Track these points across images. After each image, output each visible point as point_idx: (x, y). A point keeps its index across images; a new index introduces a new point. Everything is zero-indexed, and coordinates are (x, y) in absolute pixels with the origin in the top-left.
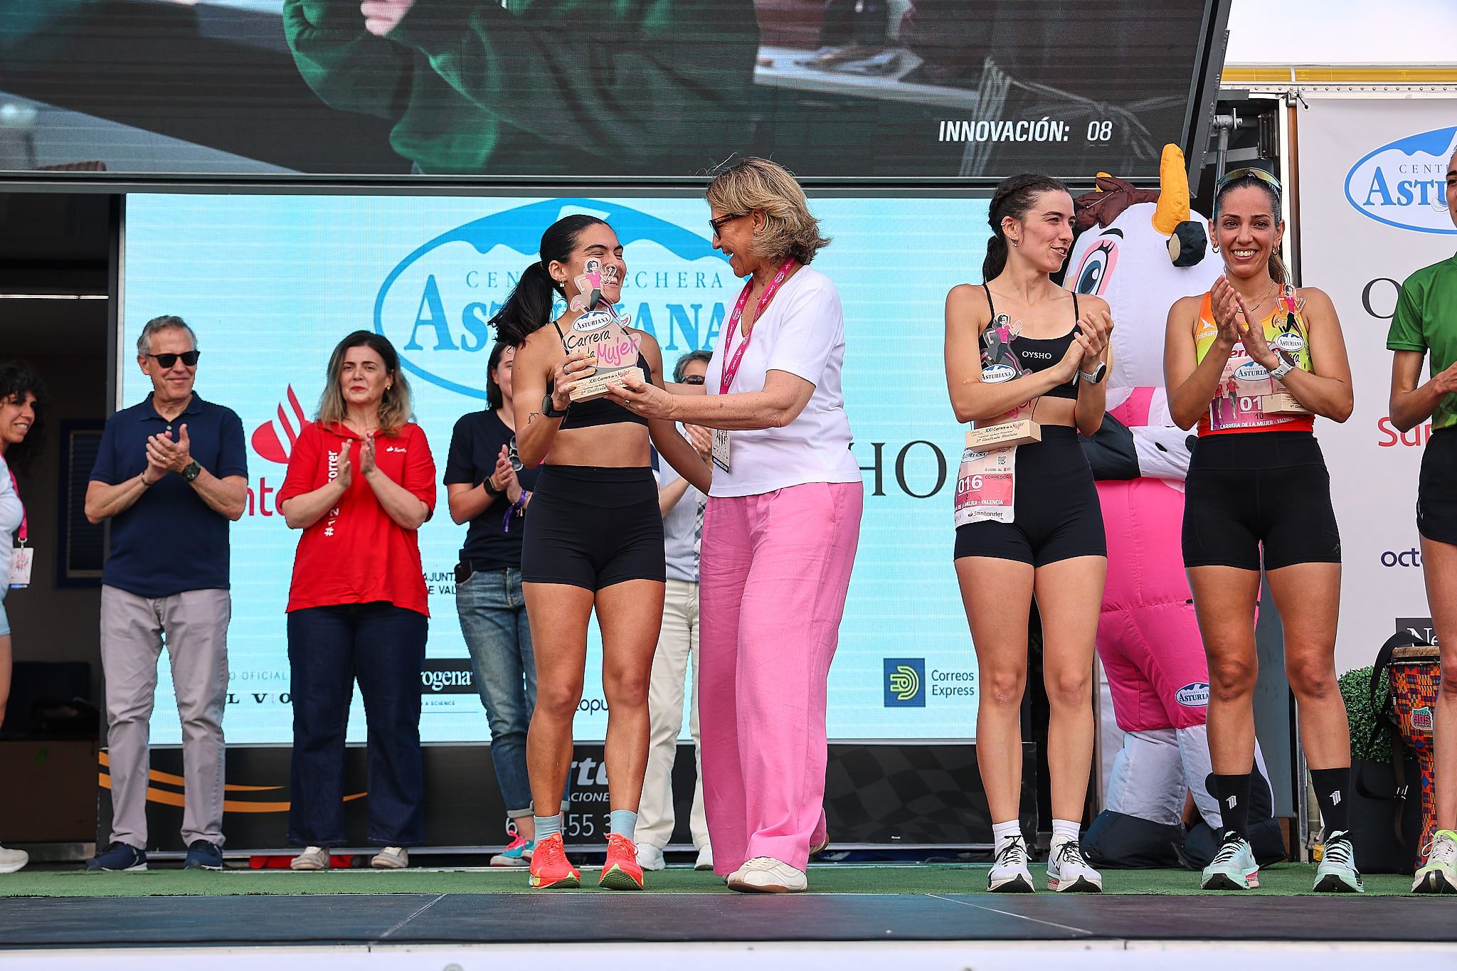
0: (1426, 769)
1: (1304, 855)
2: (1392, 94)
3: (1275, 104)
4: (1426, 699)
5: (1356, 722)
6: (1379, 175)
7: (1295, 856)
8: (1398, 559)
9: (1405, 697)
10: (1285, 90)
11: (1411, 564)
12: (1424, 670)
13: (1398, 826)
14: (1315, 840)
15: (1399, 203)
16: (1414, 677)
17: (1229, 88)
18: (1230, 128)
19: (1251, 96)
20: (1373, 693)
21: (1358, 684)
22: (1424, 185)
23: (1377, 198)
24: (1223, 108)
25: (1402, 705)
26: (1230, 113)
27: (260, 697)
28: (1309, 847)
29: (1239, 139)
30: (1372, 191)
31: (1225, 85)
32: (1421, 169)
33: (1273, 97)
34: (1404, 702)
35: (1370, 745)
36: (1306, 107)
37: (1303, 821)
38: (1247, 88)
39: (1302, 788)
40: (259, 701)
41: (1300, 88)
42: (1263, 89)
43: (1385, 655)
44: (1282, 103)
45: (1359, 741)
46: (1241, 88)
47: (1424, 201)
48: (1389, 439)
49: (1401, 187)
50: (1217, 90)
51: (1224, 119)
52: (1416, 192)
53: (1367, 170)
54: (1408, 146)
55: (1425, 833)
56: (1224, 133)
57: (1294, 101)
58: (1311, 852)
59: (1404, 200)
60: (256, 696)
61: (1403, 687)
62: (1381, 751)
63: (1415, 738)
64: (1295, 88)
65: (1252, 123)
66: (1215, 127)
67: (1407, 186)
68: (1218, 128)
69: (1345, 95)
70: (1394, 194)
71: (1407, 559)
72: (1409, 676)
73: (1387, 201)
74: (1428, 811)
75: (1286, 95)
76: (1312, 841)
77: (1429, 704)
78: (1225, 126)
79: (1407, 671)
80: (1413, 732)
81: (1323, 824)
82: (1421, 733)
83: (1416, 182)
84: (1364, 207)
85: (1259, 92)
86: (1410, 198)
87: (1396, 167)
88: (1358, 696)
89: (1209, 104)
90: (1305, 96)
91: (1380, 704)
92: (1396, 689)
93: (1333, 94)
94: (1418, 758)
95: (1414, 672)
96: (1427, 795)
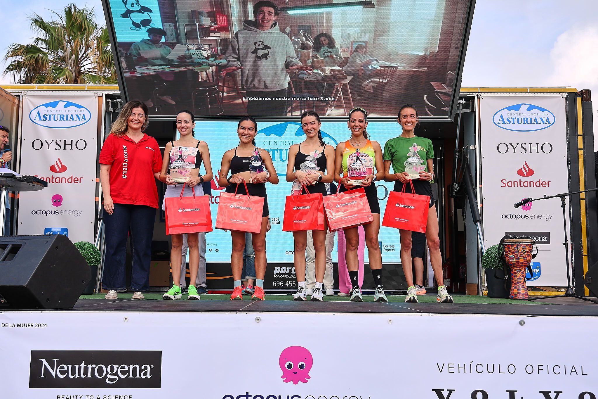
0: (513, 271)
1: (481, 294)
2: (505, 95)
3: (474, 98)
4: (512, 253)
5: (495, 259)
6: (502, 116)
7: (478, 294)
8: (506, 217)
9: (507, 252)
10: (477, 94)
11: (510, 218)
12: (512, 245)
13: (505, 285)
14: (484, 290)
15: (507, 123)
16: (509, 247)
17: (462, 93)
18: (462, 104)
19: (468, 95)
20: (499, 251)
21: (495, 249)
22: (513, 119)
23: (501, 122)
24: (461, 98)
25: (506, 254)
26: (463, 100)
27: (211, 250)
28: (482, 291)
29: (465, 107)
30: (500, 120)
31: (461, 92)
32: (513, 114)
33: (474, 96)
34: (507, 254)
35: (498, 264)
36: (482, 98)
37: (480, 285)
38: (467, 93)
39: (480, 276)
40: (210, 251)
41: (481, 93)
42: (471, 94)
43: (502, 241)
44: (476, 97)
45: (495, 264)
46: (465, 93)
47: (514, 123)
48: (504, 185)
49: (507, 119)
50: (459, 94)
51: (461, 101)
52: (512, 120)
53: (498, 115)
54: (509, 108)
55: (512, 288)
56: (461, 105)
57: (479, 97)
58: (482, 293)
59: (508, 123)
60: (210, 250)
61: (507, 250)
62: (501, 266)
63: (509, 263)
64: (479, 93)
65: (469, 103)
66: (458, 103)
67: (509, 119)
68: (459, 104)
69: (493, 95)
70: (506, 121)
71: (509, 216)
72: (508, 247)
73: (504, 123)
74: (513, 282)
75: (477, 95)
76: (483, 290)
77: (513, 254)
78: (461, 103)
79: (508, 246)
80: (509, 261)
81: (486, 285)
82: (511, 262)
83: (512, 118)
84: (497, 124)
85: (470, 94)
86: (510, 122)
87: (506, 114)
88: (495, 252)
89: (457, 97)
90: (482, 95)
91: (501, 254)
92: (505, 250)
93: (489, 95)
94: (510, 268)
95: (509, 246)
96: (513, 278)
